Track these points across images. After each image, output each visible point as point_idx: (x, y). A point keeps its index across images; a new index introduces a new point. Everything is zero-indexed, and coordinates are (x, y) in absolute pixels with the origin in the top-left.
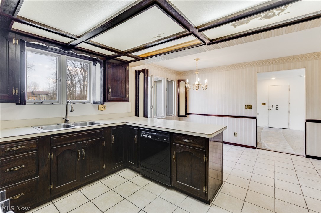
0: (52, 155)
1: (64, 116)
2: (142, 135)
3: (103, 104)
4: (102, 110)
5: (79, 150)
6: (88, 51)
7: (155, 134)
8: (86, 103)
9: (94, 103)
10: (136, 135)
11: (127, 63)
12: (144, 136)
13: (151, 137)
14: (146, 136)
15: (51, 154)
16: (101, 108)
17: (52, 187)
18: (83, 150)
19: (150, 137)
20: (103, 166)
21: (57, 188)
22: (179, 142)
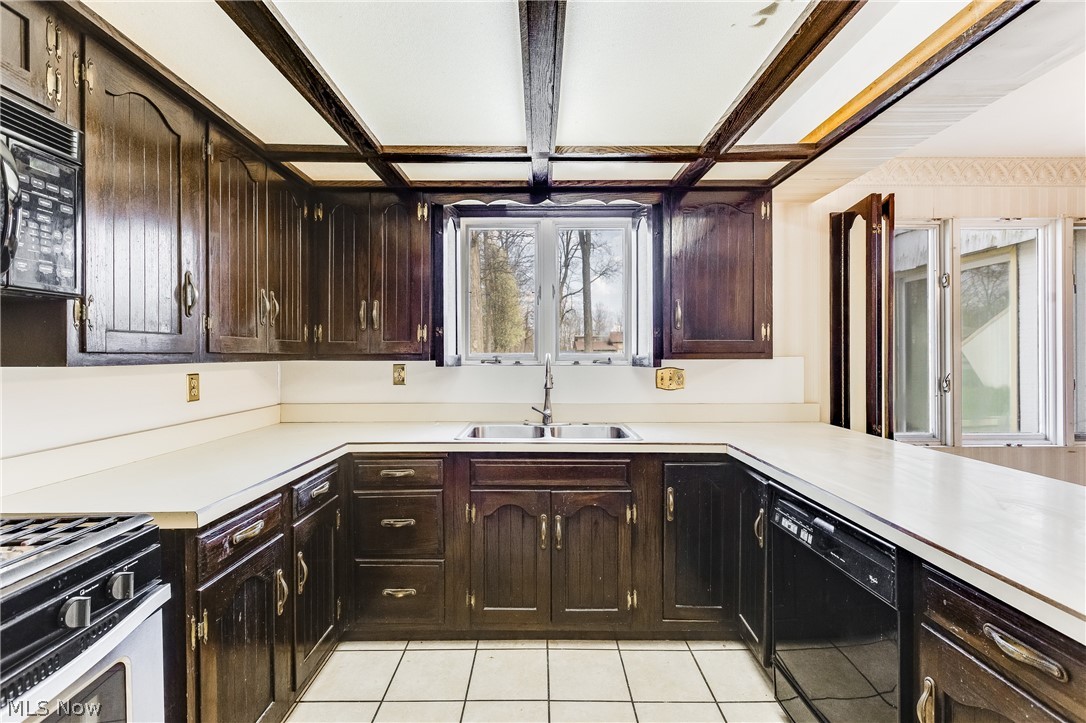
0: (474, 511)
1: (540, 401)
2: (777, 518)
3: (657, 364)
4: (672, 387)
5: (544, 516)
6: (632, 185)
7: (831, 528)
8: (614, 362)
9: (635, 363)
10: (762, 511)
11: (760, 192)
12: (785, 523)
13: (811, 538)
14: (794, 529)
15: (470, 508)
16: (667, 382)
17: (472, 602)
18: (558, 517)
19: (806, 537)
20: (629, 599)
21: (486, 609)
22: (955, 629)
